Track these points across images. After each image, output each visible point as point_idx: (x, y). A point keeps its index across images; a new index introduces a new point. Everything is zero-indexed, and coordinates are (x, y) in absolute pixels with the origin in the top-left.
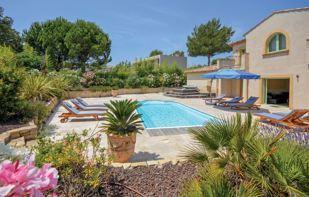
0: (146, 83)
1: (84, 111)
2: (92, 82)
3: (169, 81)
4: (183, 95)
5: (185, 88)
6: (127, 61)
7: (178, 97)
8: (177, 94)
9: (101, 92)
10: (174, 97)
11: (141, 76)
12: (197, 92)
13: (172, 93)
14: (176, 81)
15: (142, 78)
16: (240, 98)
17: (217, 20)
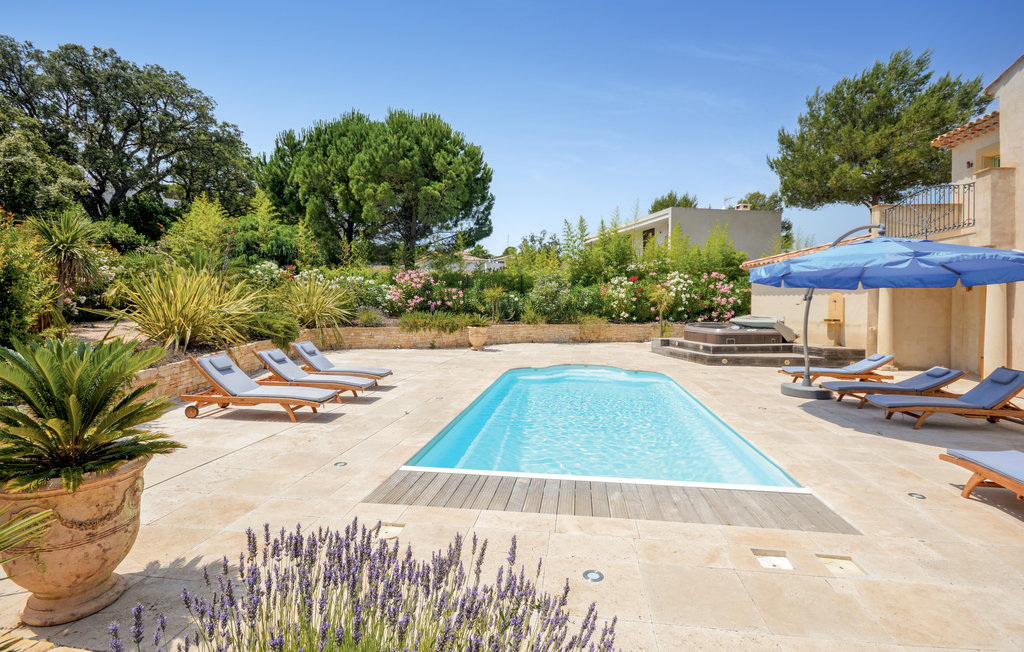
0: (601, 308)
1: (291, 385)
2: (418, 300)
3: (687, 299)
4: (716, 350)
5: (738, 327)
6: (544, 233)
7: (695, 358)
8: (696, 348)
9: (434, 332)
10: (684, 356)
11: (587, 284)
12: (784, 341)
13: (681, 345)
14: (717, 300)
15: (586, 290)
16: (949, 372)
17: (914, 58)
